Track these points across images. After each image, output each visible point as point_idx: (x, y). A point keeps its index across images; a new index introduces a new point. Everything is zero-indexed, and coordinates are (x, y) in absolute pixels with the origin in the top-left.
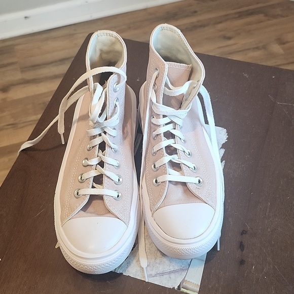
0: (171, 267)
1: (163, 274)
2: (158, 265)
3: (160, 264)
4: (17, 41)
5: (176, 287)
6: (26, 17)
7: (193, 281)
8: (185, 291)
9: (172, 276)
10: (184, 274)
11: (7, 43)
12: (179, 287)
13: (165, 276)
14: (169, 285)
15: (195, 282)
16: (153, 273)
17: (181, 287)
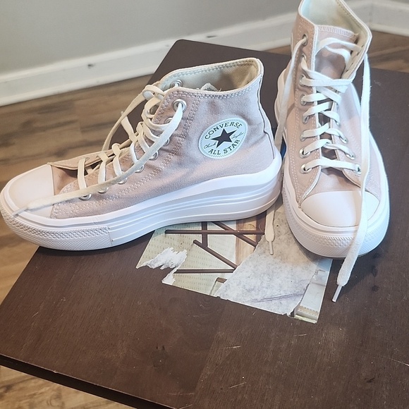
0: (282, 292)
1: (271, 299)
2: (264, 289)
3: (267, 288)
4: (78, 96)
5: (289, 314)
6: (90, 65)
7: (310, 308)
8: (300, 318)
9: (284, 302)
10: (299, 300)
11: (66, 98)
12: (292, 314)
13: (274, 302)
14: (280, 311)
15: (313, 309)
16: (259, 297)
17: (295, 313)
